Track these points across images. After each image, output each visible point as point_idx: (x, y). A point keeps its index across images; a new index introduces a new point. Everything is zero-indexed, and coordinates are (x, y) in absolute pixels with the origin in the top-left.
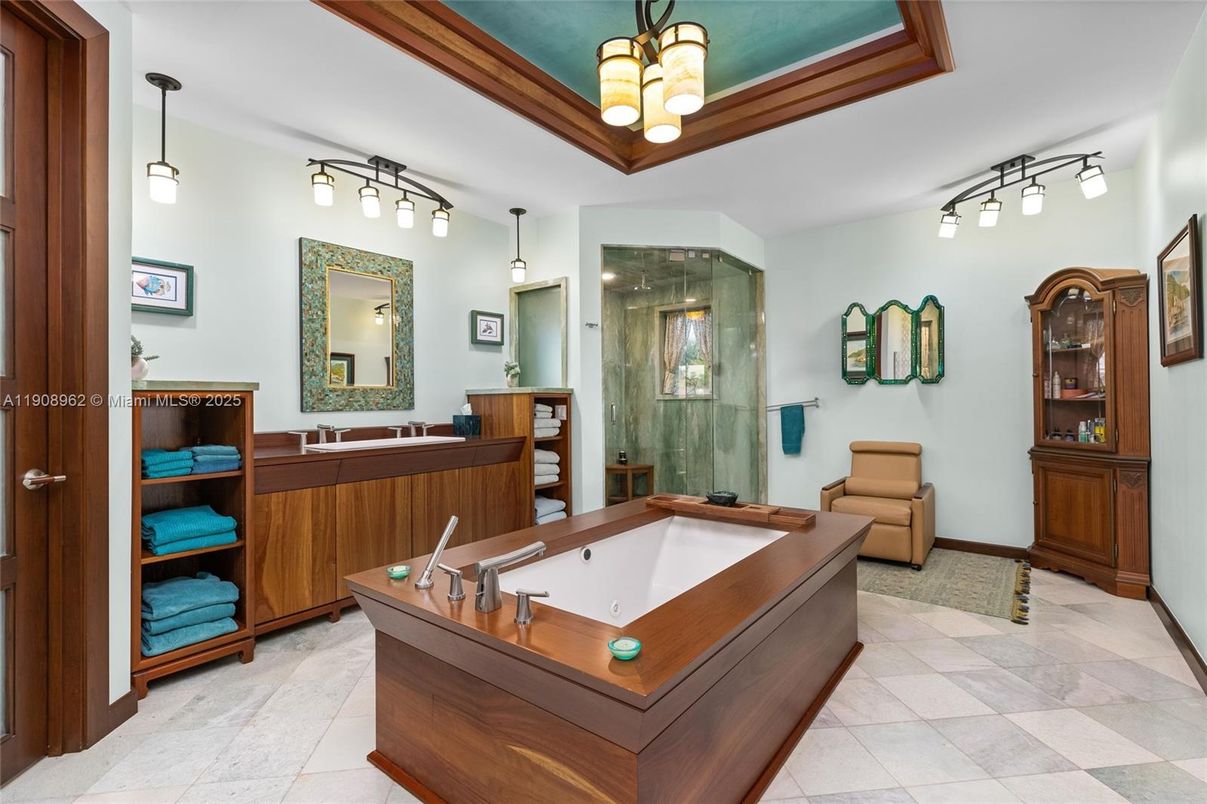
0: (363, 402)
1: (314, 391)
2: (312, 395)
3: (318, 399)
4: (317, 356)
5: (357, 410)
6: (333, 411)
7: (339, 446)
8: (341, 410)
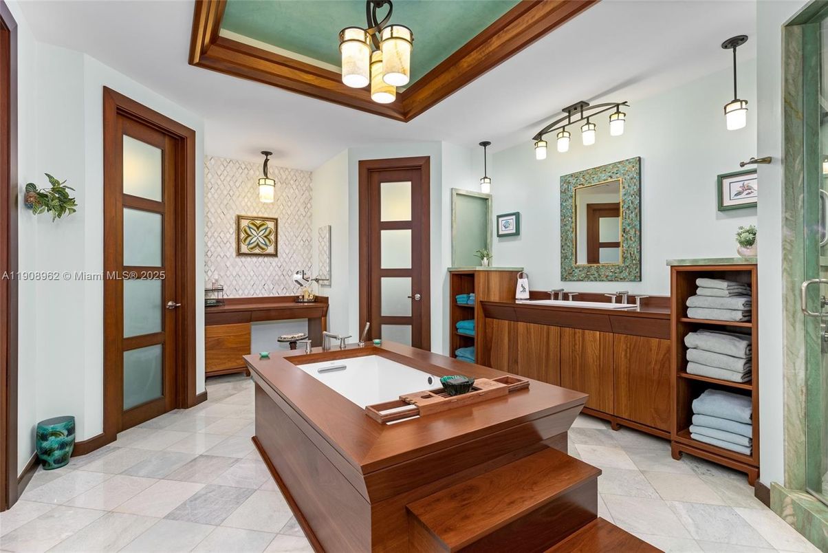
0: (596, 275)
1: (567, 268)
2: (566, 271)
3: (569, 274)
4: (569, 246)
5: (592, 281)
6: (577, 281)
7: (571, 303)
8: (582, 280)
